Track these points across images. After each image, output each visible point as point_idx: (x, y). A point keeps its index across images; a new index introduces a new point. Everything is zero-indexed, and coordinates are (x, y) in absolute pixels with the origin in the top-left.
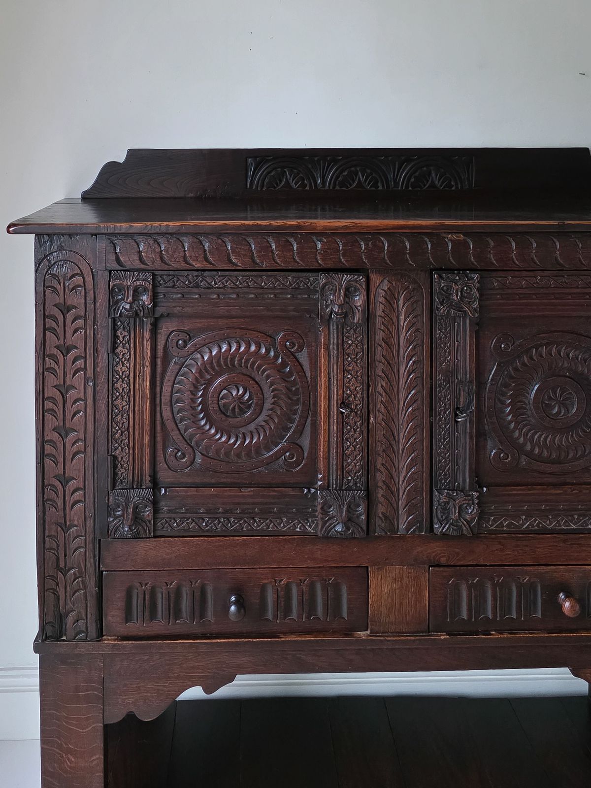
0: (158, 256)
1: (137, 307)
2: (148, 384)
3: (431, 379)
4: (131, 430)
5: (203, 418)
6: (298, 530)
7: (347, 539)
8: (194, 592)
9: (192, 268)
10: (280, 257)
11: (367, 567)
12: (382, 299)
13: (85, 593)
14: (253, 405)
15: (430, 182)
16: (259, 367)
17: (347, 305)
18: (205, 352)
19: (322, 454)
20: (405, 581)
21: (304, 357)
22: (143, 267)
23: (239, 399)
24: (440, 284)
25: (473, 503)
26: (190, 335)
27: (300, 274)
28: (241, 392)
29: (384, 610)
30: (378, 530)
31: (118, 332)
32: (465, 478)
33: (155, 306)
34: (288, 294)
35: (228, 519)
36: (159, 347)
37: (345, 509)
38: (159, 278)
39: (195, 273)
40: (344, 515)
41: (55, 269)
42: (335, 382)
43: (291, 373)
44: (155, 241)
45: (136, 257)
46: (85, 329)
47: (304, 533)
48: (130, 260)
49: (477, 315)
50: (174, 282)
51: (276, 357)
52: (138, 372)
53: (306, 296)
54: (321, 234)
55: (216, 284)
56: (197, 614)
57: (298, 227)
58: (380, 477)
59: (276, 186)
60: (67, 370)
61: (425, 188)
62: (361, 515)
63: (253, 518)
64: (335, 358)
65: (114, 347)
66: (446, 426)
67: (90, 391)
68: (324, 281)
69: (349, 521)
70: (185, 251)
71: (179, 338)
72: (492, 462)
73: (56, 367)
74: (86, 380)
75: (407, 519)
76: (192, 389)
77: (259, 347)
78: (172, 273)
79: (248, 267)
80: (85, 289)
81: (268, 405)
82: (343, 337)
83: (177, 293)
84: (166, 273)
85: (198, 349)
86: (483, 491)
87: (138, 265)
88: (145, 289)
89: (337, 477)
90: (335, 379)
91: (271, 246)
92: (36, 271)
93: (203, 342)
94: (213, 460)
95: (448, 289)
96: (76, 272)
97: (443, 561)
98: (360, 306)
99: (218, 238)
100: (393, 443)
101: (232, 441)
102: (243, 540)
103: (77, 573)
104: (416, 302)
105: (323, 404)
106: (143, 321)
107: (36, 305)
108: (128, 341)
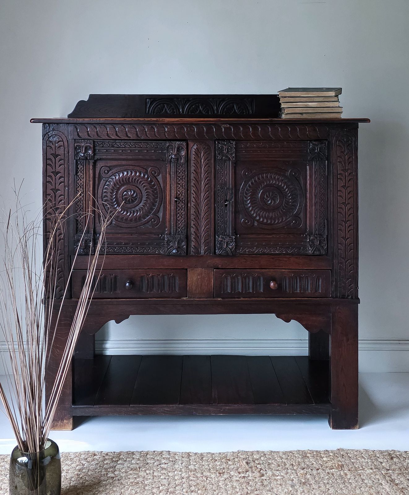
0: (96, 134)
1: (86, 155)
2: (92, 189)
3: (215, 188)
4: (84, 208)
5: (116, 204)
6: (157, 252)
7: (177, 256)
8: (111, 279)
9: (111, 139)
10: (149, 134)
11: (187, 269)
12: (194, 153)
13: (64, 279)
14: (138, 199)
16: (141, 182)
17: (178, 155)
18: (117, 176)
19: (167, 220)
20: (203, 274)
21: (160, 178)
22: (89, 138)
23: (131, 196)
24: (218, 146)
25: (233, 241)
26: (110, 168)
27: (158, 142)
28: (132, 193)
29: (194, 288)
30: (191, 253)
31: (79, 166)
32: (230, 231)
33: (94, 155)
34: (152, 150)
35: (126, 248)
36: (97, 173)
37: (176, 243)
38: (96, 143)
39: (112, 141)
40: (176, 245)
41: (51, 139)
42: (173, 188)
43: (154, 185)
44: (94, 126)
45: (86, 134)
46: (64, 165)
47: (159, 254)
48: (84, 135)
49: (234, 159)
50: (103, 145)
51: (148, 178)
52: (87, 183)
53: (161, 151)
54: (167, 124)
55: (121, 146)
56: (113, 288)
57: (157, 121)
58: (193, 230)
59: (160, 112)
60: (56, 182)
61: (231, 113)
62: (184, 246)
63: (137, 247)
64: (173, 178)
65: (77, 172)
66: (221, 208)
67: (66, 192)
68: (168, 144)
69: (178, 248)
70: (107, 131)
71: (105, 169)
72: (242, 225)
73: (52, 181)
74: (65, 187)
75: (204, 248)
76: (111, 191)
77: (140, 174)
78: (102, 141)
79: (135, 138)
80: (64, 147)
81: (144, 199)
82: (177, 169)
83: (105, 150)
84: (99, 141)
85: (114, 174)
86: (237, 236)
87: (87, 137)
88: (90, 147)
89: (174, 230)
90: (173, 187)
91: (145, 130)
92: (43, 139)
93: (116, 171)
94: (120, 222)
95: (222, 148)
96: (60, 140)
97: (220, 266)
98: (183, 155)
99: (122, 126)
100: (198, 215)
101: (128, 214)
102: (133, 256)
103: (60, 270)
104: (208, 154)
105: (168, 198)
106: (89, 162)
107: (43, 154)
108: (83, 170)
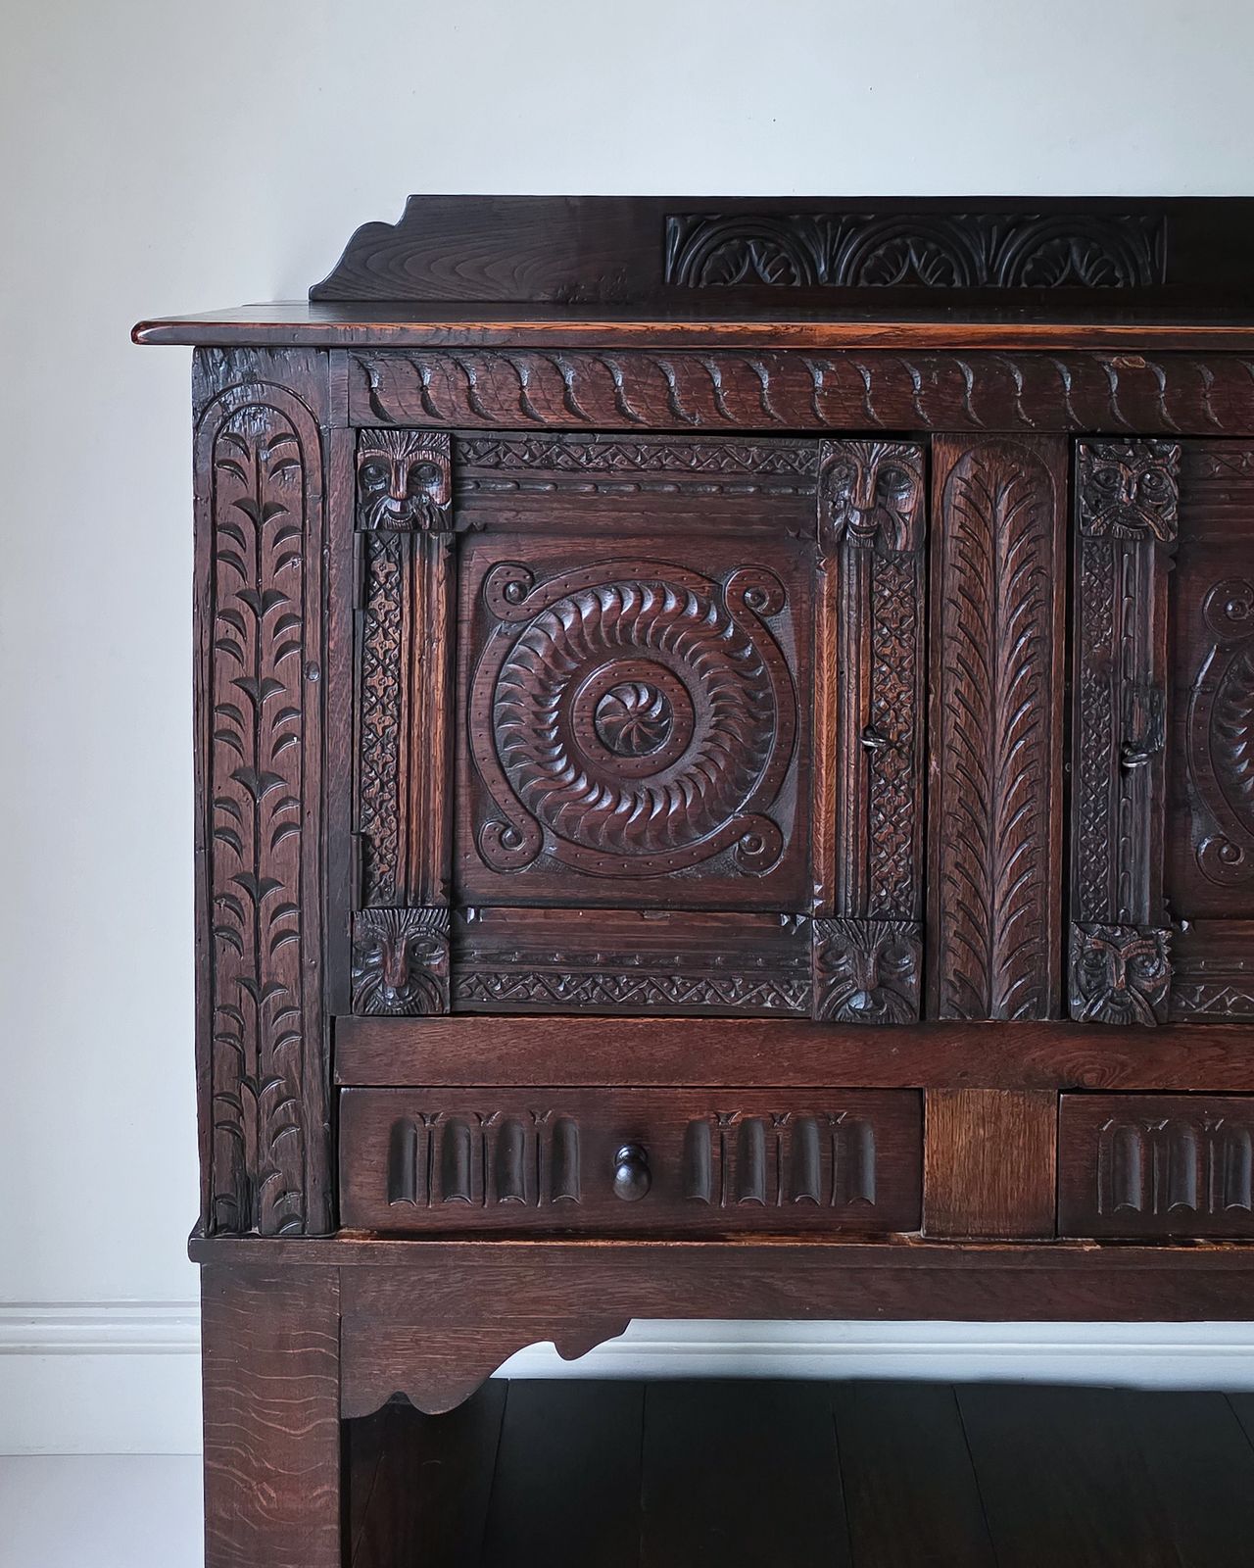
0: (463, 399)
1: (417, 508)
2: (440, 679)
3: (1068, 678)
4: (402, 779)
5: (560, 757)
6: (769, 1005)
7: (874, 1026)
8: (538, 1135)
9: (537, 425)
10: (731, 402)
11: (920, 1091)
12: (959, 500)
13: (301, 1134)
14: (671, 730)
15: (1066, 272)
16: (685, 645)
17: (879, 512)
18: (564, 611)
19: (822, 840)
20: (1005, 1119)
21: (782, 624)
22: (430, 420)
23: (641, 714)
24: (1090, 466)
25: (1159, 955)
26: (532, 574)
27: (775, 441)
28: (643, 701)
29: (957, 1187)
30: (943, 1010)
31: (376, 565)
32: (1142, 900)
33: (456, 506)
34: (748, 484)
35: (614, 979)
36: (466, 598)
37: (872, 960)
38: (466, 448)
39: (546, 437)
40: (871, 973)
41: (237, 424)
42: (853, 681)
43: (754, 660)
44: (457, 363)
45: (416, 400)
46: (303, 556)
47: (781, 1013)
48: (402, 406)
49: (1172, 537)
50: (497, 455)
51: (722, 625)
52: (417, 652)
53: (791, 491)
54: (825, 353)
55: (589, 460)
56: (545, 1184)
57: (774, 336)
58: (951, 894)
59: (727, 277)
60: (263, 645)
61: (1056, 284)
62: (907, 974)
63: (669, 978)
64: (853, 628)
65: (366, 596)
66: (1099, 784)
67: (313, 693)
68: (830, 456)
69: (882, 987)
70: (522, 388)
71: (509, 579)
72: (1202, 863)
73: (239, 639)
74: (305, 668)
75: (1011, 986)
76: (537, 691)
77: (684, 602)
78: (492, 435)
79: (661, 424)
80: (303, 468)
81: (703, 730)
82: (871, 582)
83: (506, 480)
84: (479, 434)
85: (550, 605)
86: (1181, 926)
87: (419, 417)
88: (435, 470)
89: (855, 891)
90: (853, 674)
91: (712, 380)
92: (196, 428)
93: (563, 590)
94: (581, 849)
95: (1108, 479)
96: (283, 431)
97: (1090, 1079)
98: (910, 513)
99: (595, 360)
100: (981, 817)
101: (624, 807)
102: (646, 1025)
103: (283, 1090)
104: (1036, 506)
105: (825, 729)
106: (430, 540)
107: (195, 501)
108: (398, 585)
